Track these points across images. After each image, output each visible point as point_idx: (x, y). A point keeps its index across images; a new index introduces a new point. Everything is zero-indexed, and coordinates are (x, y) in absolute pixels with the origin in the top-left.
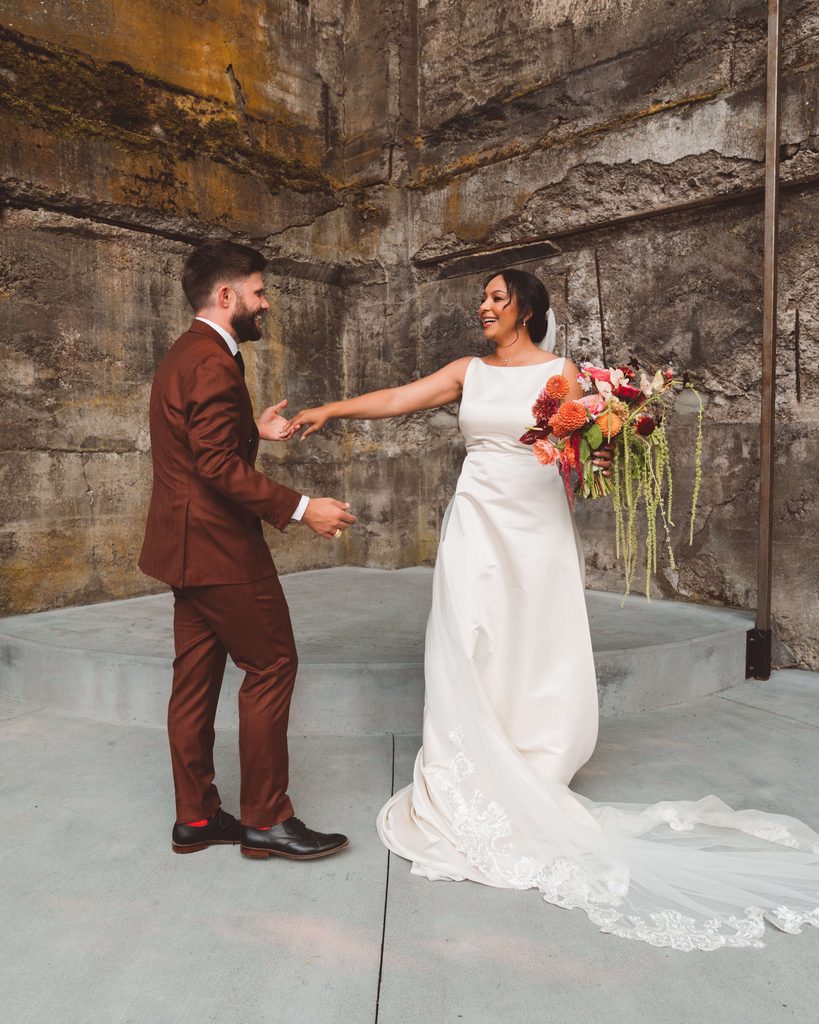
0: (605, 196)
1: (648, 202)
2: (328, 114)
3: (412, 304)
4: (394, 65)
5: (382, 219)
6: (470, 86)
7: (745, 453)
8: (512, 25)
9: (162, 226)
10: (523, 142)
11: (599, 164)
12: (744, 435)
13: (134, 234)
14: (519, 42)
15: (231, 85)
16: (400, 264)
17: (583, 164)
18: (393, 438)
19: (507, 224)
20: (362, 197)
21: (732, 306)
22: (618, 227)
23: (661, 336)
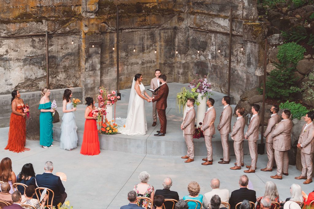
0: (215, 27)
1: (220, 30)
3: (189, 34)
5: (183, 19)
9: (144, 27)
11: (214, 22)
13: (139, 30)
16: (186, 27)
17: (212, 21)
18: (184, 59)
19: (202, 26)
20: (180, 14)
22: (217, 32)
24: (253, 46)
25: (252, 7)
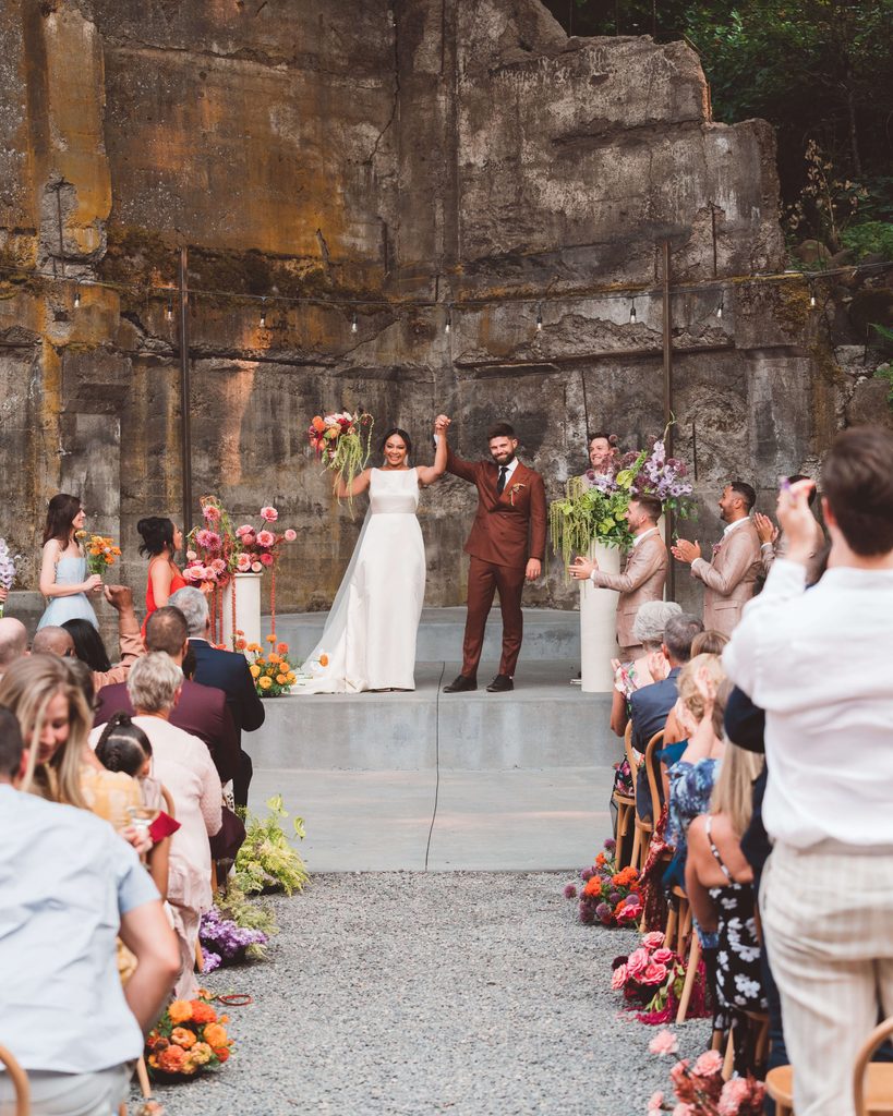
0: (585, 338)
1: (611, 346)
2: (387, 246)
3: (454, 397)
4: (439, 216)
5: (430, 333)
6: (497, 236)
8: (527, 201)
9: (279, 356)
10: (534, 287)
11: (581, 316)
13: (263, 365)
14: (532, 215)
15: (319, 243)
16: (444, 367)
17: (571, 315)
18: (440, 504)
19: (523, 347)
20: (415, 314)
22: (595, 360)
24: (783, 371)
25: (758, 221)
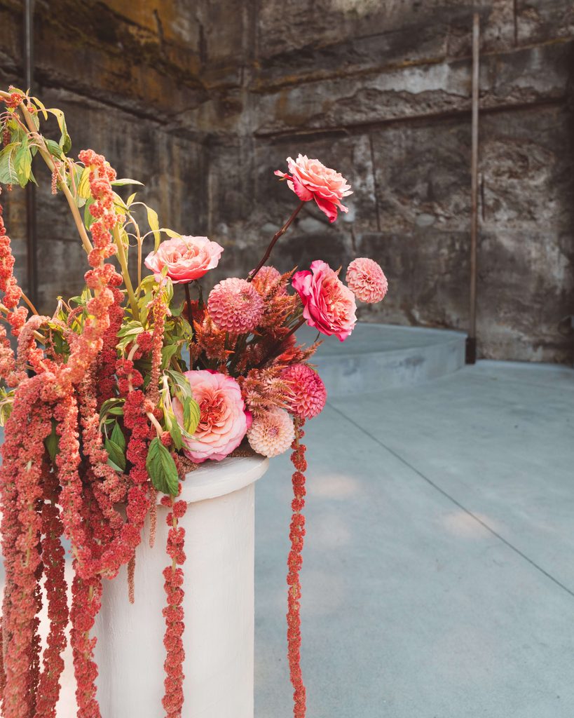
0: (378, 107)
1: (403, 112)
2: (202, 43)
3: (253, 159)
4: (245, 20)
5: (237, 108)
6: (291, 37)
7: (457, 246)
8: (319, 8)
9: (124, 103)
10: (325, 72)
11: (375, 90)
12: (456, 237)
13: (109, 108)
14: (324, 17)
15: (155, 21)
16: (247, 136)
17: (365, 89)
18: (242, 238)
19: (318, 117)
20: (225, 94)
21: (450, 170)
22: (386, 124)
23: (410, 184)
